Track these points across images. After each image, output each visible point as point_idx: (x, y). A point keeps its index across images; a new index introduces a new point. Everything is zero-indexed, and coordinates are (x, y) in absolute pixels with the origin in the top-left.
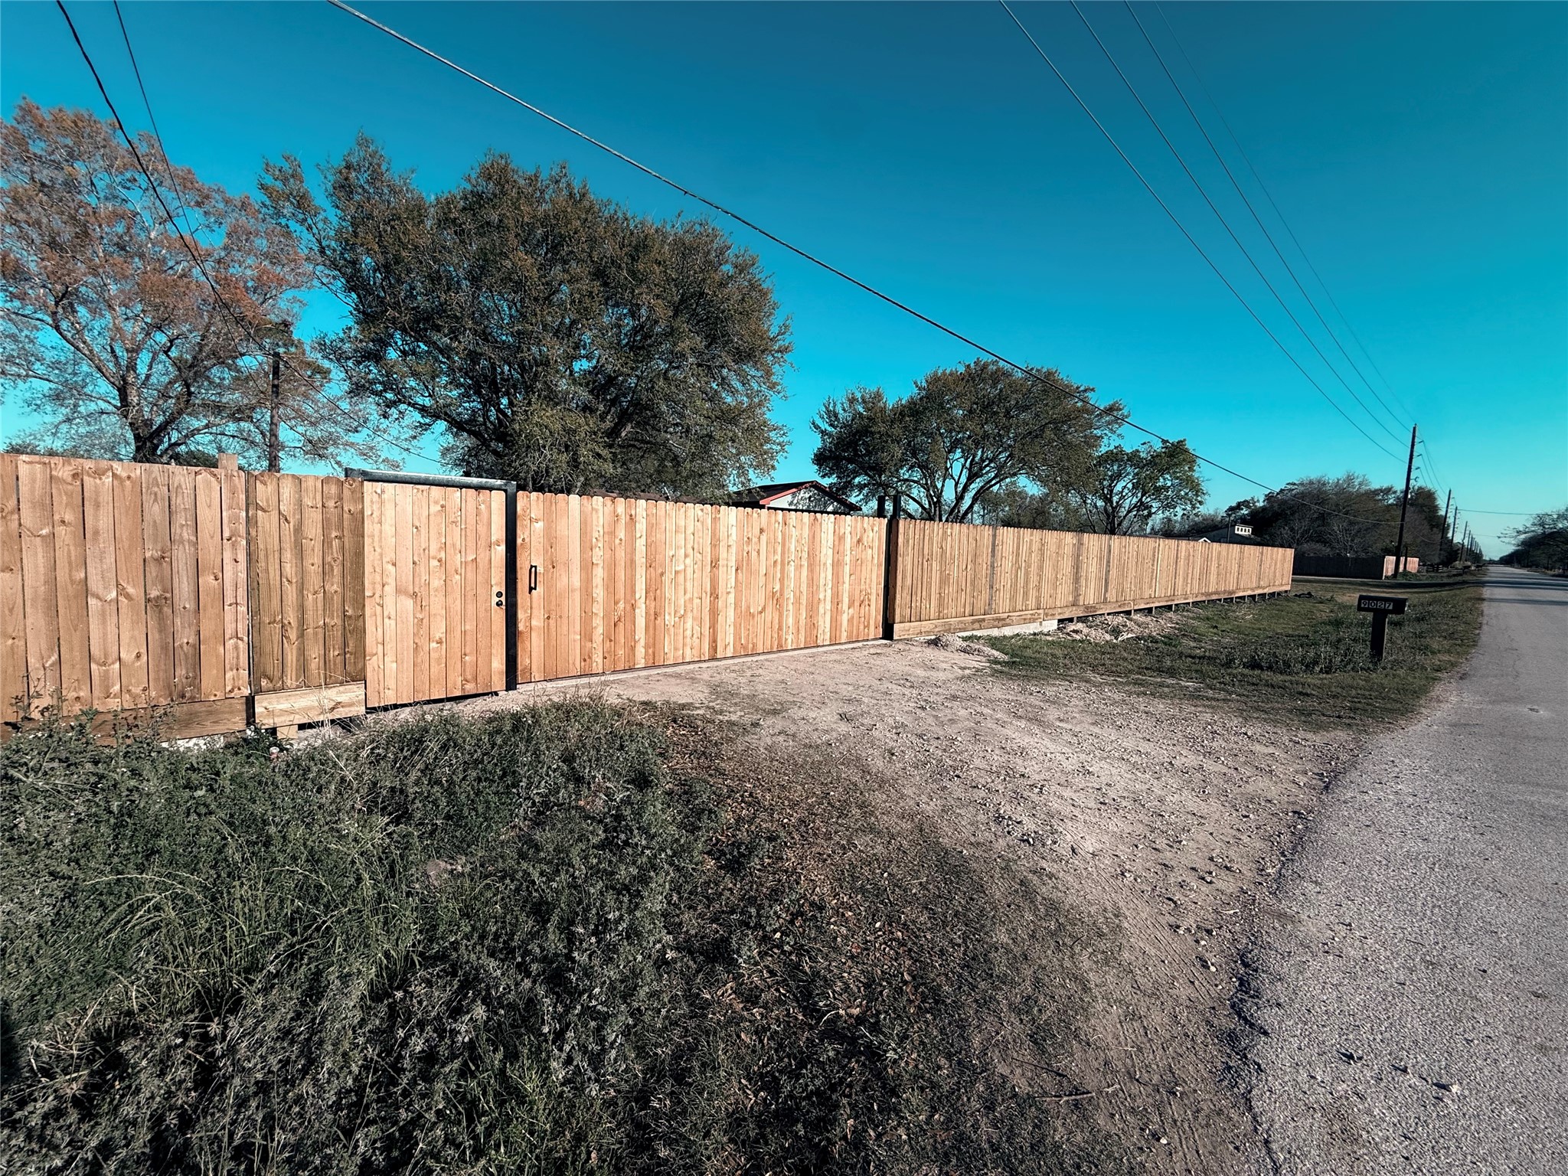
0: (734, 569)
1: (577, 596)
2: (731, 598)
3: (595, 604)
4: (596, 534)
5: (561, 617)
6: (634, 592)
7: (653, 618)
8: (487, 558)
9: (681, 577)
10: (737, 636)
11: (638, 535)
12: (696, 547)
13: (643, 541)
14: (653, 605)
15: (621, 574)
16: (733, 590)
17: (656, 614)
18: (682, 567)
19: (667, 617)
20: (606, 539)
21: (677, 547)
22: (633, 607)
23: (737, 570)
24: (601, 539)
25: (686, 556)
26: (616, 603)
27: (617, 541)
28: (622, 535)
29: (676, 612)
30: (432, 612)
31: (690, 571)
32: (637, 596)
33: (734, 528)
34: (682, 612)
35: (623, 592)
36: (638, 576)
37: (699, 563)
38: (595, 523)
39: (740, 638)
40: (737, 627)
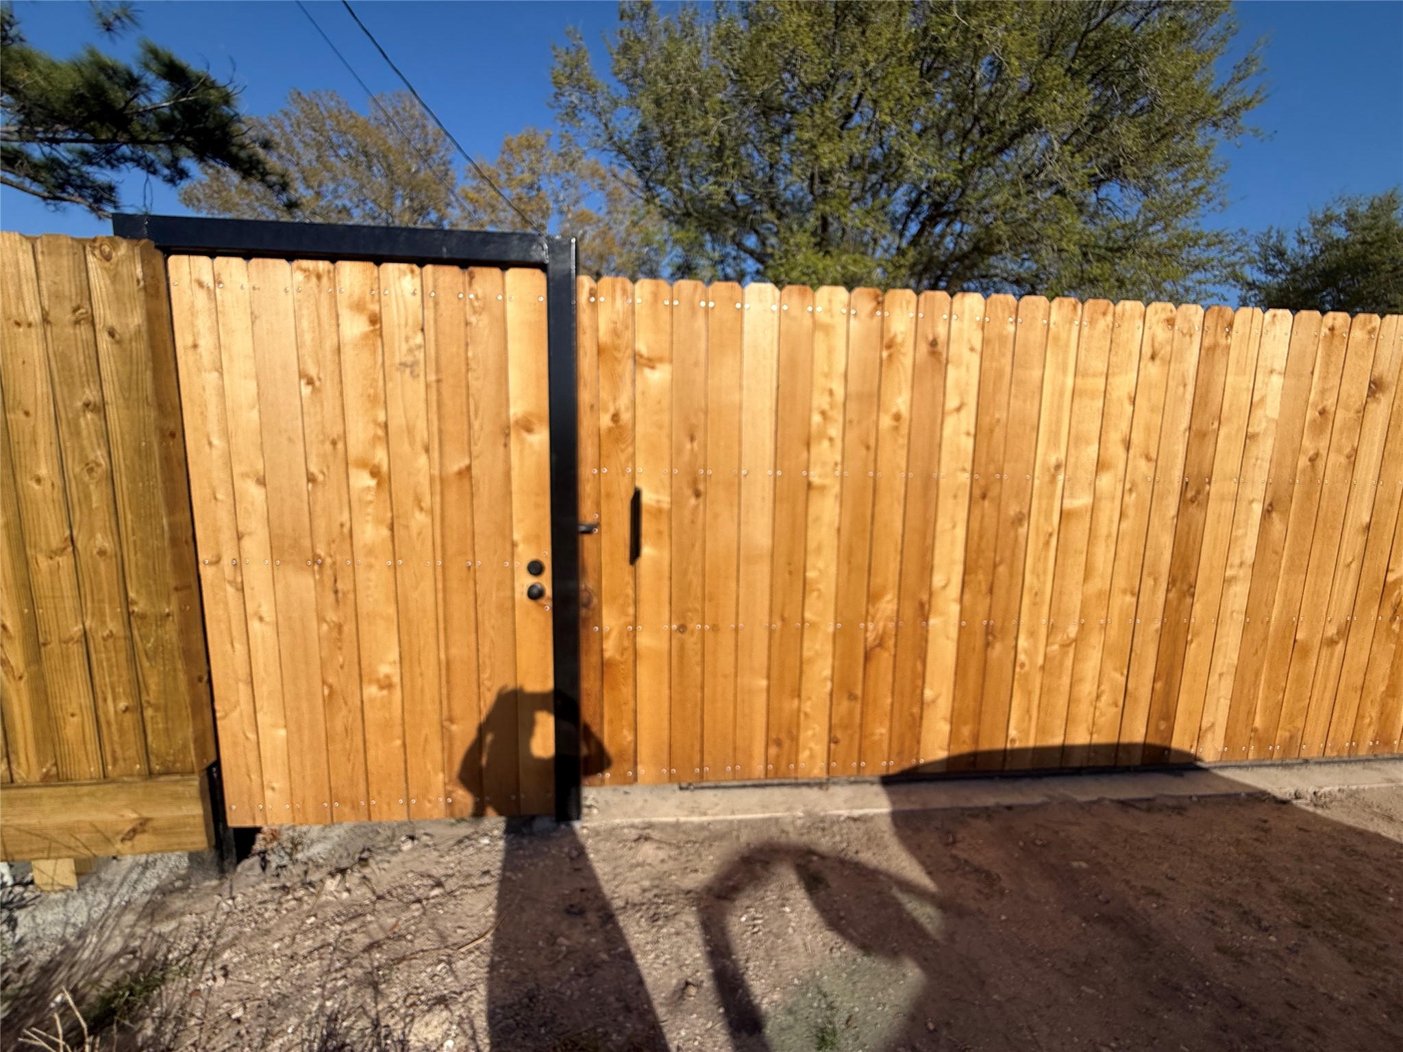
0: (1257, 509)
1: (761, 575)
2: (1238, 595)
3: (812, 599)
4: (821, 401)
5: (715, 628)
6: (927, 569)
7: (979, 642)
8: (500, 467)
9: (1079, 532)
10: (1241, 704)
11: (952, 402)
12: (1137, 438)
13: (967, 420)
14: (982, 608)
15: (892, 516)
16: (1245, 573)
17: (989, 631)
18: (1082, 501)
19: (1023, 643)
20: (852, 414)
21: (1076, 440)
22: (923, 612)
23: (1267, 512)
24: (837, 415)
25: (1101, 465)
26: (873, 597)
27: (886, 421)
28: (901, 402)
29: (1052, 630)
30: (364, 609)
31: (1108, 514)
32: (938, 580)
33: (1277, 381)
34: (1073, 631)
35: (894, 566)
36: (943, 523)
37: (1145, 490)
38: (821, 364)
39: (1251, 714)
40: (1244, 678)
